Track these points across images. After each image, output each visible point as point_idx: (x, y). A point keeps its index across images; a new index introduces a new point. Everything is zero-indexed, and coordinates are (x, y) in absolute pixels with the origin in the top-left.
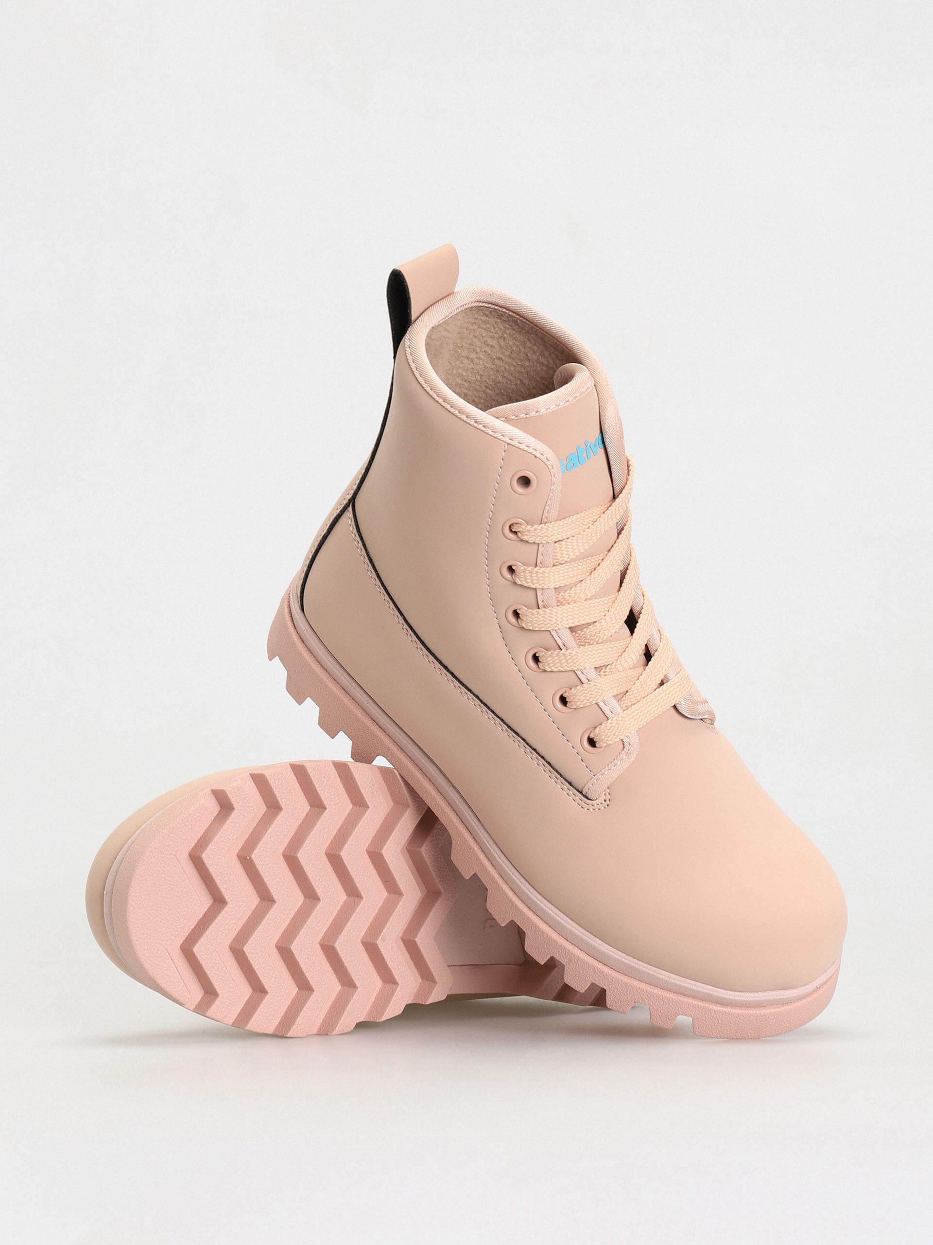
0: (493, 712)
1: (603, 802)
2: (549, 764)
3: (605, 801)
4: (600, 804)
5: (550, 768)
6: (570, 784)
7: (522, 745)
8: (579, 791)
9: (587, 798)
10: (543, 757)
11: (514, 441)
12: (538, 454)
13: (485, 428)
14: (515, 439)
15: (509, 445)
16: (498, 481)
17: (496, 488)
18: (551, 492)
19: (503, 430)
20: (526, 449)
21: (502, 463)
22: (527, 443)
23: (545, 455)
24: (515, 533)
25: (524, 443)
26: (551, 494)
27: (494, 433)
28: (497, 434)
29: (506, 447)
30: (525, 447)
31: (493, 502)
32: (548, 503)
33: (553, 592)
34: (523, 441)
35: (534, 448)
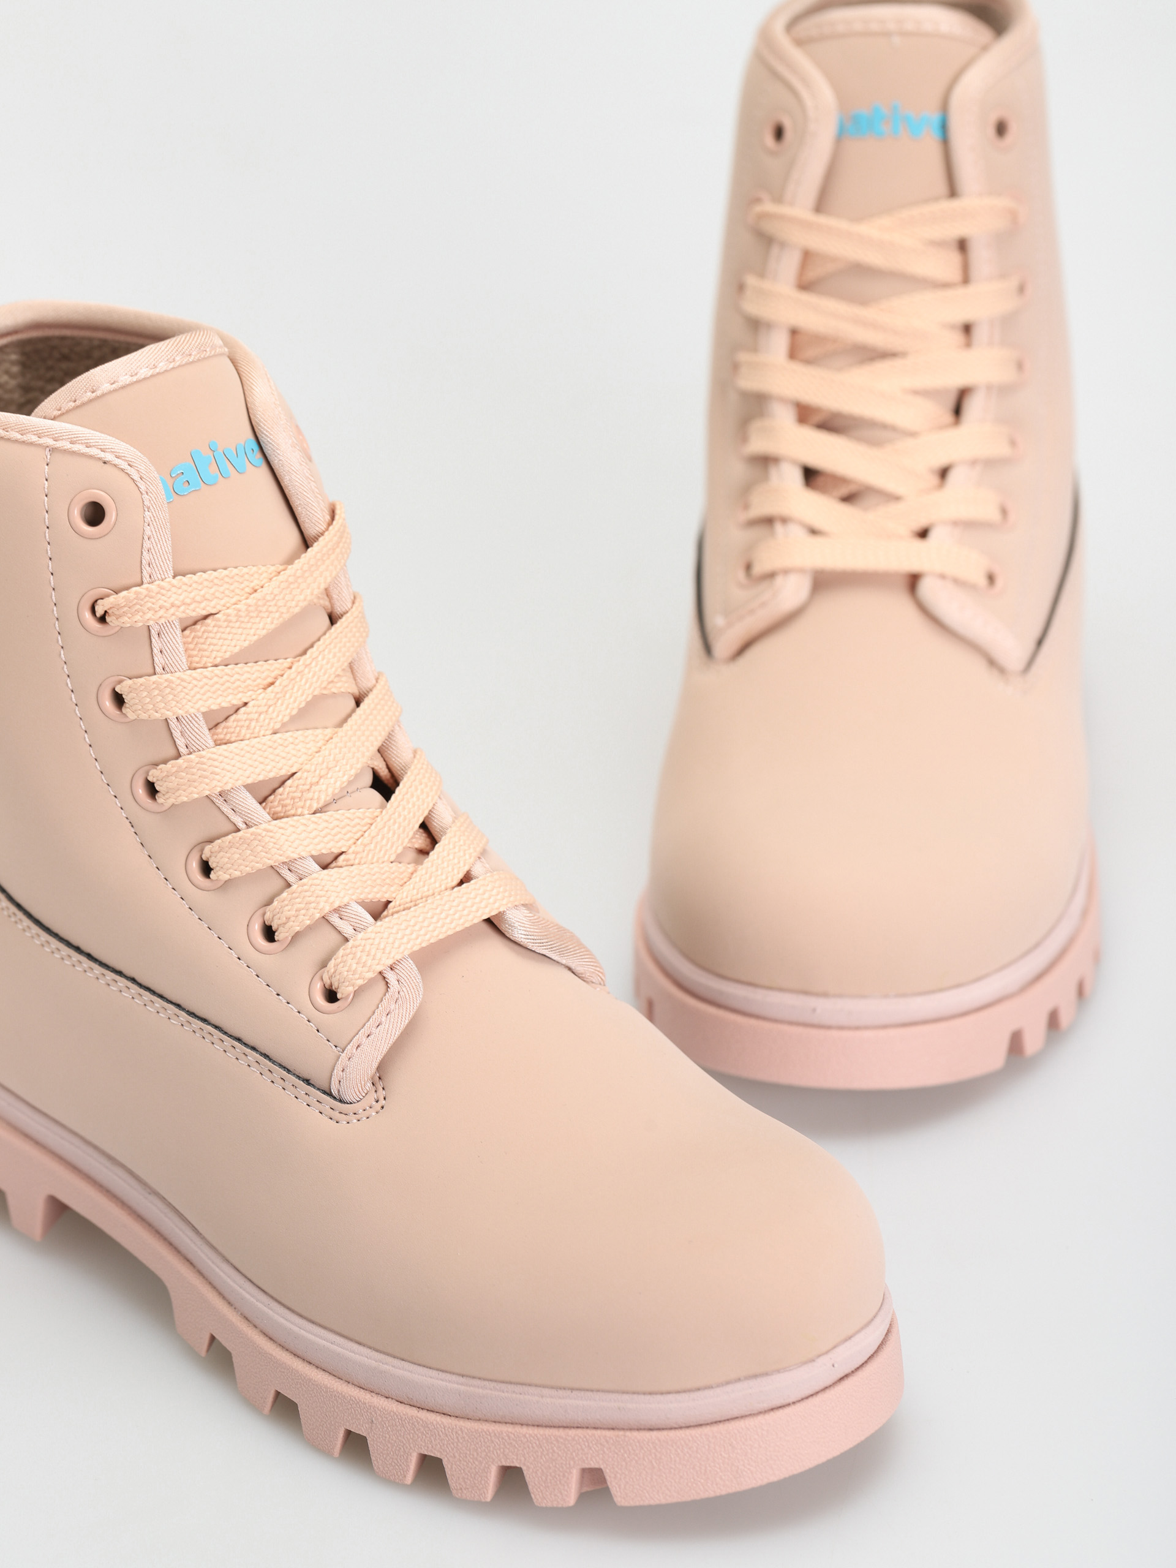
0: (161, 997)
1: (374, 1103)
2: (266, 1056)
3: (377, 1101)
4: (368, 1108)
5: (270, 1064)
6: (307, 1082)
7: (215, 1039)
8: (324, 1092)
9: (341, 1101)
10: (253, 1049)
11: (60, 442)
12: (109, 457)
13: (7, 431)
14: (61, 438)
15: (53, 450)
16: (47, 523)
17: (47, 537)
18: (146, 524)
19: (38, 429)
20: (84, 451)
21: (46, 486)
22: (86, 441)
23: (123, 458)
24: (102, 620)
25: (80, 442)
26: (147, 529)
27: (22, 435)
28: (28, 435)
29: (49, 457)
30: (82, 448)
31: (50, 568)
32: (145, 545)
33: (202, 723)
34: (78, 439)
35: (99, 447)
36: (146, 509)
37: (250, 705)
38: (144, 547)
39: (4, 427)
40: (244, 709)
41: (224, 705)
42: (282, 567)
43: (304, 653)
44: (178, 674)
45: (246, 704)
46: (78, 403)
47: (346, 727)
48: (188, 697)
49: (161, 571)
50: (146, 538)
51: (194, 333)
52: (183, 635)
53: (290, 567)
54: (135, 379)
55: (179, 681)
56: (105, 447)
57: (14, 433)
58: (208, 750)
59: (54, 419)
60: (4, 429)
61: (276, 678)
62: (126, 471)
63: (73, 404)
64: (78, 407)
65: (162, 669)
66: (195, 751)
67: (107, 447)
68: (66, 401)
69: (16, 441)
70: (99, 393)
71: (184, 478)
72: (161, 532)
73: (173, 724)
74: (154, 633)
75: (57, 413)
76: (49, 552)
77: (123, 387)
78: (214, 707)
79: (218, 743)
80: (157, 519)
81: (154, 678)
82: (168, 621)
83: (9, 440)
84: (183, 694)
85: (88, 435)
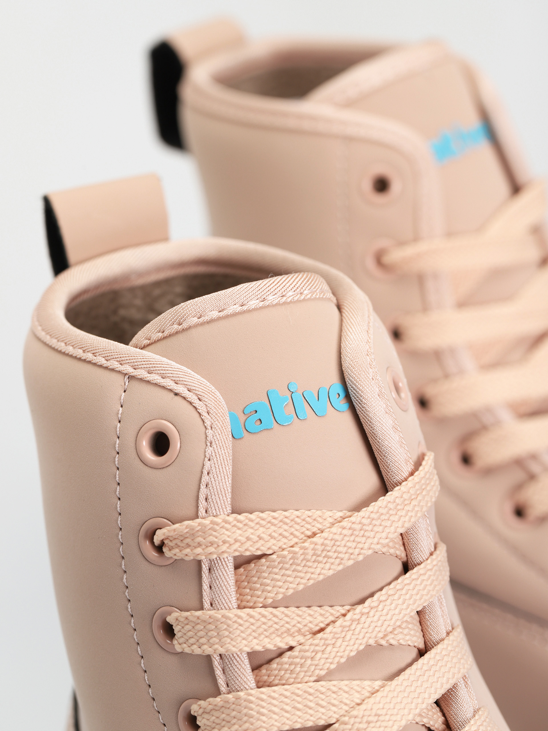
11: (139, 370)
12: (180, 389)
13: (96, 356)
14: (140, 367)
15: (131, 378)
16: (117, 449)
17: (117, 463)
18: (206, 459)
19: (121, 356)
20: (158, 381)
21: (120, 412)
22: (162, 372)
23: (194, 391)
24: (159, 549)
25: (156, 372)
26: (207, 464)
27: (107, 360)
28: (112, 362)
29: (127, 383)
30: (155, 378)
31: (117, 493)
32: (203, 479)
33: (247, 662)
34: (155, 369)
35: (173, 379)
36: (209, 444)
37: (297, 649)
38: (202, 481)
39: (94, 352)
40: (289, 653)
41: (271, 647)
42: (349, 514)
43: (362, 601)
44: (224, 612)
45: (291, 648)
46: (166, 333)
47: (395, 682)
48: (243, 635)
49: (217, 508)
50: (205, 472)
51: (301, 275)
52: (235, 573)
53: (356, 514)
54: (221, 314)
55: (235, 619)
56: (178, 379)
57: (101, 358)
58: (246, 691)
59: (143, 348)
60: (93, 353)
61: (328, 625)
62: (194, 405)
63: (160, 335)
64: (165, 338)
65: (209, 604)
66: (234, 691)
67: (181, 379)
68: (156, 331)
69: (101, 366)
70: (185, 325)
71: (256, 416)
72: (221, 469)
73: (216, 662)
74: (205, 568)
75: (147, 342)
76: (117, 476)
77: (209, 322)
78: (259, 648)
79: (259, 685)
80: (218, 455)
81: (199, 613)
82: (219, 558)
83: (95, 364)
84: (238, 632)
85: (165, 366)
